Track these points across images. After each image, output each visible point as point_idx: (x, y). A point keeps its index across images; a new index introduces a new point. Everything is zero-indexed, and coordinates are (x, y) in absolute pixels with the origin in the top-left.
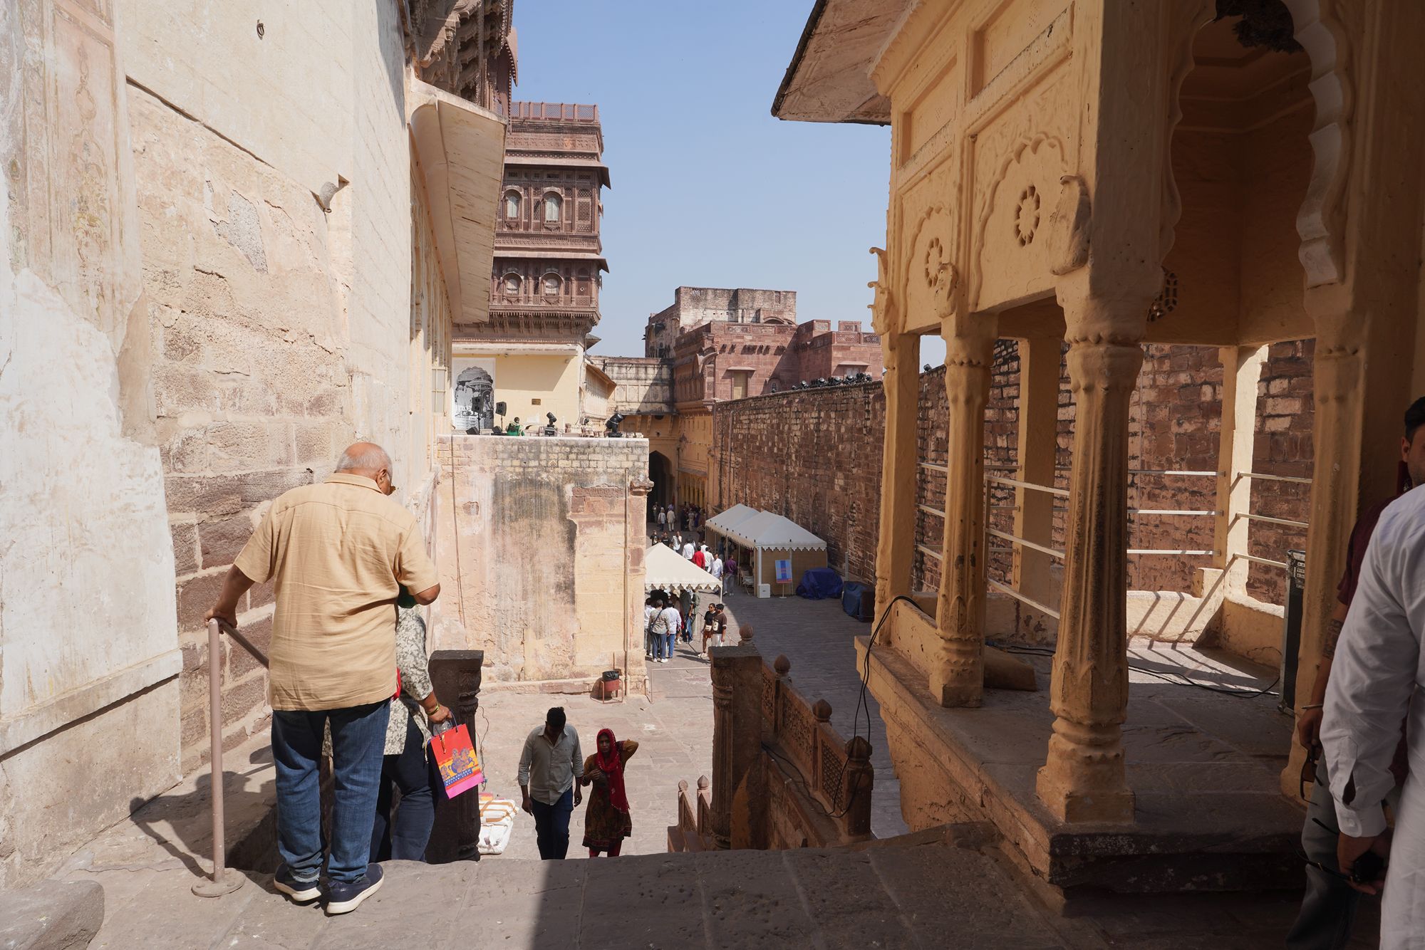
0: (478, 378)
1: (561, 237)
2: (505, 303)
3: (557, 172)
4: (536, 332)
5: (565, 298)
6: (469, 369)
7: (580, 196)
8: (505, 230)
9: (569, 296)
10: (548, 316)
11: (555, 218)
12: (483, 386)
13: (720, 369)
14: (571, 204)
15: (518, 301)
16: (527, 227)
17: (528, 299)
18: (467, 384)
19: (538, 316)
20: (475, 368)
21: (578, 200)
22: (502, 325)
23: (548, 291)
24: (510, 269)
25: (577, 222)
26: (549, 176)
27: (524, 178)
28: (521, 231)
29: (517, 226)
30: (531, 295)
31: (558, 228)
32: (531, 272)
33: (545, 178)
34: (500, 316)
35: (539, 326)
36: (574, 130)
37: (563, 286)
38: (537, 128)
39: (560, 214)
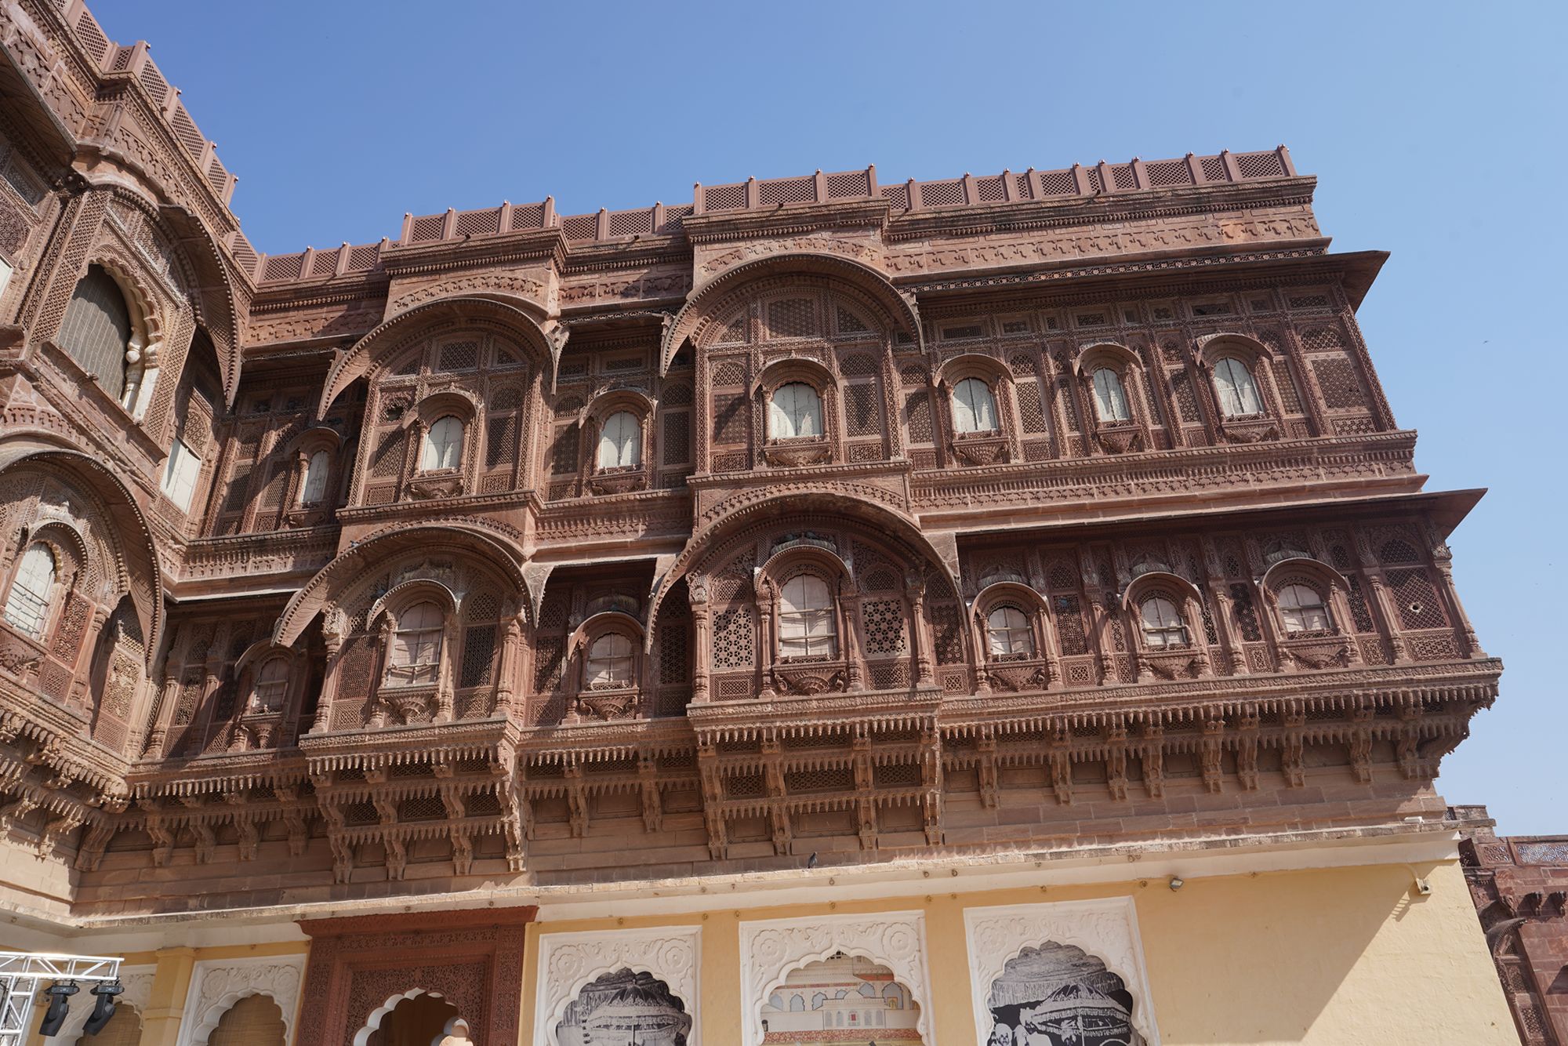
0: (1067, 991)
1: (1290, 458)
2: (1147, 677)
3: (1222, 299)
4: (1266, 785)
5: (1363, 643)
6: (1026, 953)
7: (1311, 348)
8: (1099, 455)
9: (1374, 634)
10: (1318, 712)
11: (1250, 407)
12: (1089, 1021)
13: (1545, 966)
14: (1292, 371)
15: (1194, 668)
16: (1168, 439)
17: (1227, 660)
18: (1026, 1015)
19: (1272, 717)
20: (1051, 946)
21: (1309, 359)
22: (1137, 767)
23: (1292, 625)
24: (1141, 568)
25: (1328, 413)
26: (1200, 311)
27: (1125, 323)
28: (1151, 452)
29: (1138, 443)
30: (1238, 643)
31: (1273, 435)
32: (1217, 569)
33: (1190, 316)
34: (1136, 727)
35: (1276, 759)
36: (1240, 200)
37: (1339, 602)
38: (1137, 209)
39: (1264, 398)
